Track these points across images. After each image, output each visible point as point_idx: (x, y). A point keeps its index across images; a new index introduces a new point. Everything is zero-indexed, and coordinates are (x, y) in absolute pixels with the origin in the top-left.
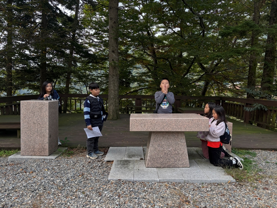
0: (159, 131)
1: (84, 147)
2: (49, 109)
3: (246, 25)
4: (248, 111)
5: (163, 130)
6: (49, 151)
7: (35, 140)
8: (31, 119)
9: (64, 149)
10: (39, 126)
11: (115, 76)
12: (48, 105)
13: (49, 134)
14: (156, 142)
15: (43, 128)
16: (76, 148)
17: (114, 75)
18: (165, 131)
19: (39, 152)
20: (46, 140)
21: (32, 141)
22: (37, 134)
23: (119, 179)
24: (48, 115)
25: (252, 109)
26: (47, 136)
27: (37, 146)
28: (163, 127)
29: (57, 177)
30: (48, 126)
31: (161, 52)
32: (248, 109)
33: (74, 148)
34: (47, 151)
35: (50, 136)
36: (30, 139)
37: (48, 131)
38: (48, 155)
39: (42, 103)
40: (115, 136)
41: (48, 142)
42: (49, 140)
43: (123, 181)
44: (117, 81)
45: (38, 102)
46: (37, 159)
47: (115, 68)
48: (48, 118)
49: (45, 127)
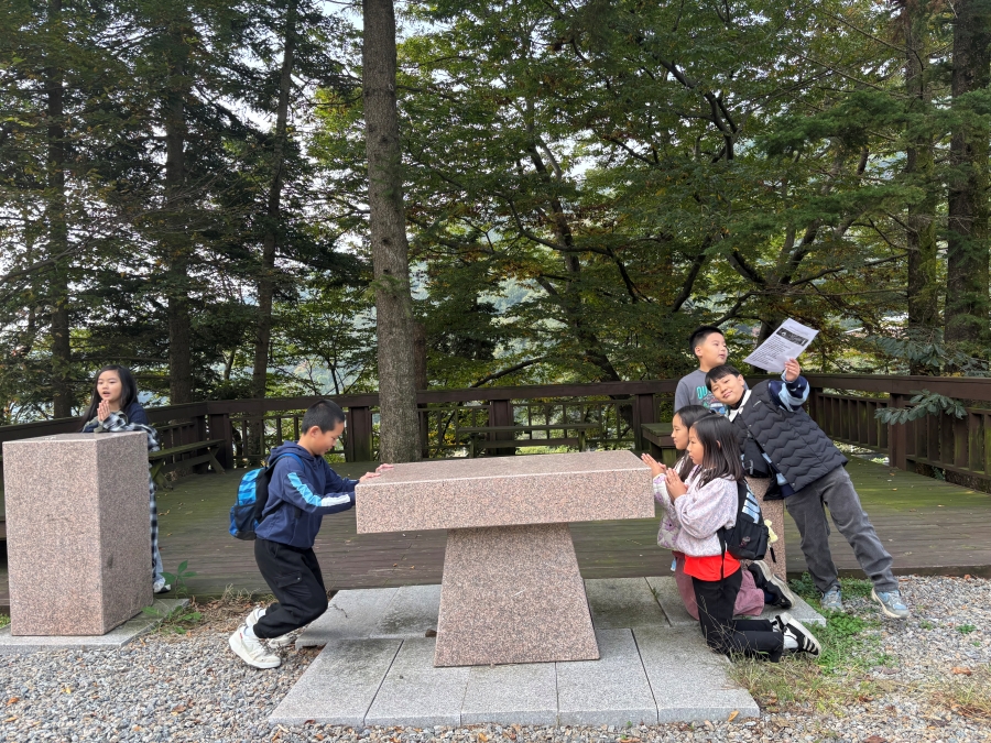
0: (466, 525)
1: (245, 596)
2: (99, 465)
3: (857, 105)
4: (893, 422)
5: (481, 523)
6: (107, 615)
7: (54, 579)
8: (38, 503)
9: (168, 607)
10: (67, 530)
11: (396, 327)
12: (94, 450)
13: (103, 555)
14: (464, 568)
15: (81, 536)
16: (219, 597)
17: (392, 324)
18: (489, 524)
19: (72, 620)
20: (95, 578)
21: (46, 585)
22: (61, 557)
23: (308, 718)
24: (95, 486)
25: (906, 416)
26: (97, 562)
27: (63, 601)
28: (481, 511)
29: (92, 716)
30: (98, 528)
31: (592, 229)
32: (889, 416)
33: (210, 600)
34: (100, 616)
35: (109, 563)
36: (38, 577)
37: (97, 545)
38: (102, 630)
39: (73, 444)
40: (379, 547)
41: (100, 584)
42: (104, 577)
43: (321, 728)
44: (407, 342)
45: (62, 444)
46: (60, 647)
47: (395, 297)
48: (95, 496)
49: (88, 531)
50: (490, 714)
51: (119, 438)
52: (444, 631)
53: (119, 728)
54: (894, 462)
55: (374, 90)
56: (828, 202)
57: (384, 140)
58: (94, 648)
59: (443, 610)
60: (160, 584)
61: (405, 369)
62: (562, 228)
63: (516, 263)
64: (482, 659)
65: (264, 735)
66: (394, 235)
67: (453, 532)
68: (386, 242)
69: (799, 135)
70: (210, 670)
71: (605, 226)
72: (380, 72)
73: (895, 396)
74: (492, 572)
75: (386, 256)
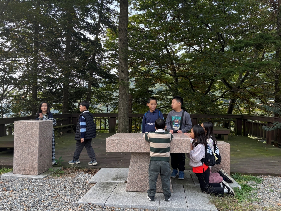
0: (137, 152)
1: (77, 167)
2: (39, 129)
5: (141, 151)
6: (39, 170)
7: (26, 159)
8: (23, 138)
9: (56, 169)
10: (30, 146)
11: (124, 95)
12: (38, 124)
13: (39, 153)
14: (135, 164)
15: (34, 148)
16: (70, 167)
18: (143, 152)
19: (29, 171)
20: (36, 159)
21: (23, 161)
22: (28, 153)
23: (89, 202)
24: (38, 134)
25: (271, 129)
26: (37, 155)
27: (27, 165)
28: (141, 148)
29: (32, 197)
30: (38, 146)
31: (182, 70)
32: (266, 129)
33: (67, 168)
34: (37, 170)
35: (40, 156)
36: (21, 158)
37: (38, 150)
38: (37, 174)
39: (33, 122)
41: (38, 161)
42: (39, 159)
43: (92, 205)
45: (30, 122)
46: (26, 178)
47: (124, 87)
48: (38, 137)
49: (35, 146)
50: (140, 206)
51: (45, 122)
52: (129, 181)
53: (38, 201)
54: (268, 142)
55: (121, 29)
56: (250, 65)
57: (124, 43)
58: (35, 179)
59: (129, 175)
60: (54, 163)
61: (126, 107)
62: (174, 69)
63: (160, 79)
64: (139, 190)
65: (77, 206)
66: (125, 70)
67: (133, 153)
68: (122, 71)
69: (243, 45)
70: (65, 187)
71: (186, 69)
72: (123, 24)
73: (269, 123)
74: (143, 165)
75: (122, 75)
